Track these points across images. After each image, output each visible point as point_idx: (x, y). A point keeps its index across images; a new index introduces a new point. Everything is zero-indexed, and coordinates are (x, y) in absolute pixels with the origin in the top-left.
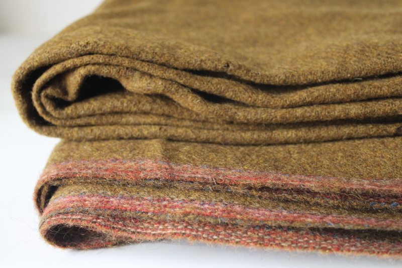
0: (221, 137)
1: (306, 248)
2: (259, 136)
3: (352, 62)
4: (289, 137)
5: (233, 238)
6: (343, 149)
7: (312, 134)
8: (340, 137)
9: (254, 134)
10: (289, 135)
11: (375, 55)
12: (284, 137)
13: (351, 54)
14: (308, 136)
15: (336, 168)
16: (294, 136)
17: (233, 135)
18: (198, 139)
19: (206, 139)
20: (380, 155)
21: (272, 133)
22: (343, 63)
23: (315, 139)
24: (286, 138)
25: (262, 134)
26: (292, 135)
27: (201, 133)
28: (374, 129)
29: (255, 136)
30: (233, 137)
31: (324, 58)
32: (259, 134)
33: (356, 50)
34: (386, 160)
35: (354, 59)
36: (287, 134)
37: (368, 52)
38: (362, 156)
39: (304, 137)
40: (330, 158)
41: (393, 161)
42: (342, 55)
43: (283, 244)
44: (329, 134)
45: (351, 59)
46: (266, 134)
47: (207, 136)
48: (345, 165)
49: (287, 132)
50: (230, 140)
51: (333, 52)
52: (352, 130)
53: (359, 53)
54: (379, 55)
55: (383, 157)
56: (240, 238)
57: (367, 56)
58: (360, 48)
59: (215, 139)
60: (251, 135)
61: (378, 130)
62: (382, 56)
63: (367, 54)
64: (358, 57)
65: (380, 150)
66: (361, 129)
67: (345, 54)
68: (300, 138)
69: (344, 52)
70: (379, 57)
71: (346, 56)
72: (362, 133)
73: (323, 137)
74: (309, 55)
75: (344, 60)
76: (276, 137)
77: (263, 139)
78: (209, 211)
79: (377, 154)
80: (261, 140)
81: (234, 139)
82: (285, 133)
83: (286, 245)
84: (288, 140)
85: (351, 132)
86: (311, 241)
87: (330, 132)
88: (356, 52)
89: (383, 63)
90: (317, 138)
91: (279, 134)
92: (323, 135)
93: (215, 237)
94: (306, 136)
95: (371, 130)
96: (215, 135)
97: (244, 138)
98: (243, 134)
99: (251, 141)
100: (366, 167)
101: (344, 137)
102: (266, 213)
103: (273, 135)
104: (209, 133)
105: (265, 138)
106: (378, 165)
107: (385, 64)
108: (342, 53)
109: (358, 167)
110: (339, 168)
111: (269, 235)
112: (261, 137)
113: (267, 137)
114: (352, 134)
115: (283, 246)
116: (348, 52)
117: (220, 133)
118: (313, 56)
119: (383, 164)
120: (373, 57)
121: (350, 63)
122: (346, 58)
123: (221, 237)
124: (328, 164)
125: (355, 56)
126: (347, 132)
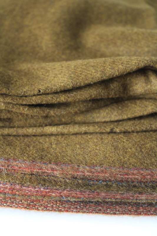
0: (15, 132)
1: (51, 210)
2: (36, 131)
3: (108, 70)
4: (53, 131)
5: (14, 204)
6: (80, 142)
7: (65, 130)
8: (80, 132)
9: (34, 129)
10: (53, 130)
11: (120, 64)
12: (50, 131)
13: (107, 64)
14: (63, 131)
15: (74, 156)
16: (55, 131)
17: (22, 131)
18: (3, 134)
19: (8, 134)
20: (99, 149)
21: (44, 129)
22: (103, 71)
23: (67, 133)
24: (51, 132)
25: (38, 130)
26: (54, 130)
27: (4, 131)
28: (99, 129)
29: (34, 131)
30: (22, 132)
31: (93, 67)
32: (36, 130)
33: (110, 61)
34: (101, 152)
35: (110, 67)
36: (51, 130)
37: (116, 62)
38: (89, 149)
39: (61, 131)
40: (72, 149)
41: (105, 153)
42: (103, 65)
43: (39, 209)
44: (74, 130)
45: (107, 67)
46: (40, 129)
47: (8, 132)
48: (79, 155)
49: (52, 128)
50: (21, 133)
51: (98, 63)
52: (87, 129)
53: (112, 63)
54: (122, 63)
55: (100, 150)
56: (18, 205)
57: (116, 65)
58: (112, 60)
59: (12, 133)
60: (32, 130)
61: (100, 130)
62: (124, 64)
63: (116, 63)
64: (111, 66)
65: (99, 144)
66: (92, 129)
67: (104, 64)
68: (59, 132)
69: (103, 63)
70: (123, 64)
71: (105, 65)
72: (92, 131)
73: (71, 132)
74: (84, 63)
75: (104, 68)
76: (46, 131)
77: (39, 132)
78: (2, 189)
79: (97, 147)
80: (38, 133)
81: (23, 133)
82: (51, 129)
83: (41, 209)
84: (52, 133)
85: (86, 130)
86: (54, 206)
87: (75, 129)
88: (110, 62)
89: (125, 68)
90: (68, 132)
91: (47, 130)
92: (71, 131)
93: (5, 204)
94: (62, 131)
95: (97, 129)
96: (12, 131)
97: (28, 132)
98: (28, 130)
99: (32, 133)
100: (90, 156)
101: (83, 132)
102: (32, 190)
103: (44, 130)
104: (9, 130)
105: (40, 132)
106: (97, 155)
107: (126, 68)
108: (102, 63)
109: (86, 156)
110: (76, 156)
111: (33, 202)
112: (37, 131)
113: (41, 131)
114: (87, 131)
115: (39, 210)
116: (106, 63)
117: (15, 130)
118: (86, 64)
119: (99, 155)
120: (119, 65)
121: (107, 70)
122: (105, 66)
123: (8, 204)
124: (70, 153)
125: (109, 65)
126: (84, 130)
